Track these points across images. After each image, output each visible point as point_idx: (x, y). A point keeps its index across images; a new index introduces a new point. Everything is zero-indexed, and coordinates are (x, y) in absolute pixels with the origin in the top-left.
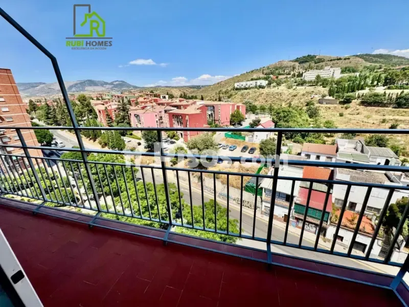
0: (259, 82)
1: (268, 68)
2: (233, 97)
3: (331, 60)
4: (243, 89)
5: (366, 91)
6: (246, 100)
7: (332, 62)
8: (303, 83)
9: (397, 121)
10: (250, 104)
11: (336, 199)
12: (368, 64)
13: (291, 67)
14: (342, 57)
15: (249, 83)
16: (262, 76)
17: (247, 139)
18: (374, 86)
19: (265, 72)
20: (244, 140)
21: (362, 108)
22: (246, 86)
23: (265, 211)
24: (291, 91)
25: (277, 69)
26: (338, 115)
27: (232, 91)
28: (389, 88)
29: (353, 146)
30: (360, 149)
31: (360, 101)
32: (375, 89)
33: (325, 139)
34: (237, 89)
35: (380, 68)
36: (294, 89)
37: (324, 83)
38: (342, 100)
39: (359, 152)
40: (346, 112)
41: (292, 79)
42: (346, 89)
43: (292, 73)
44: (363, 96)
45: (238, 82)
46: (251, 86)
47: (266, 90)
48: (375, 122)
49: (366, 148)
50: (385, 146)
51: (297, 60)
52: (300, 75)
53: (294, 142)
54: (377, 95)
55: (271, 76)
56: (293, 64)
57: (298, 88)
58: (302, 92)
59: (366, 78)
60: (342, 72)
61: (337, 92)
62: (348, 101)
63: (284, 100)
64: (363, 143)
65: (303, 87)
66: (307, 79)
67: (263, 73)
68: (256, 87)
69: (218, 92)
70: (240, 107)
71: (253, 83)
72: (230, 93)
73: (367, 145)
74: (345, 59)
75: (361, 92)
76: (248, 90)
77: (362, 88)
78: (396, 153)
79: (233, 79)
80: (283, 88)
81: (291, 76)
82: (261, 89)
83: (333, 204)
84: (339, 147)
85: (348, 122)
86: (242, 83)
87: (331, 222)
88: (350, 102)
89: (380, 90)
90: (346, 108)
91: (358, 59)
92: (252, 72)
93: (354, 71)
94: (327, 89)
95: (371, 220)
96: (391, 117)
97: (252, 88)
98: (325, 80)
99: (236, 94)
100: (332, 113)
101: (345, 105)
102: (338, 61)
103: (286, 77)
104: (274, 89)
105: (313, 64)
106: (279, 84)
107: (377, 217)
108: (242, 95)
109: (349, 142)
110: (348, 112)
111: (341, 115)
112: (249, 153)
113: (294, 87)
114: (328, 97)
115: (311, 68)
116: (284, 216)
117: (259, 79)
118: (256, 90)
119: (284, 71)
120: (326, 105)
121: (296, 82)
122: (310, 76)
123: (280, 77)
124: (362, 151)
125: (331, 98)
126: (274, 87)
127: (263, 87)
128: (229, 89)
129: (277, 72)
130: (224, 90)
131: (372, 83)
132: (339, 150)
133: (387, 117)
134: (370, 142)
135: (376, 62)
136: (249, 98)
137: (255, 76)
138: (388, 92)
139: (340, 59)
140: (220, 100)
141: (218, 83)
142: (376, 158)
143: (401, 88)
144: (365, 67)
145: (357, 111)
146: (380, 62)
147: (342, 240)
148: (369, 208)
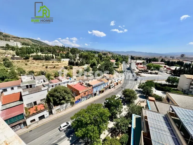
5: (35, 54)
7: (15, 39)
9: (47, 65)
11: (27, 105)
12: (34, 43)
18: (37, 52)
21: (34, 61)
26: (25, 64)
30: (33, 78)
31: (32, 58)
32: (38, 54)
35: (38, 46)
37: (13, 49)
38: (25, 58)
40: (28, 63)
42: (26, 53)
44: (33, 56)
48: (41, 66)
49: (35, 77)
54: (38, 56)
59: (34, 48)
60: (22, 45)
61: (21, 54)
62: (27, 58)
74: (22, 39)
77: (33, 53)
85: (30, 67)
87: (26, 117)
88: (29, 59)
89: (40, 54)
90: (28, 61)
91: (28, 40)
93: (28, 45)
95: (43, 104)
96: (45, 64)
98: (13, 47)
100: (22, 64)
101: (27, 60)
102: (18, 39)
107: (45, 102)
110: (29, 63)
111: (26, 65)
114: (16, 56)
120: (17, 60)
125: (18, 57)
131: (36, 51)
133: (44, 64)
135: (36, 43)
138: (42, 54)
142: (40, 80)
143: (46, 53)
144: (32, 44)
145: (33, 62)
146: (38, 43)
147: (35, 121)
148: (41, 100)
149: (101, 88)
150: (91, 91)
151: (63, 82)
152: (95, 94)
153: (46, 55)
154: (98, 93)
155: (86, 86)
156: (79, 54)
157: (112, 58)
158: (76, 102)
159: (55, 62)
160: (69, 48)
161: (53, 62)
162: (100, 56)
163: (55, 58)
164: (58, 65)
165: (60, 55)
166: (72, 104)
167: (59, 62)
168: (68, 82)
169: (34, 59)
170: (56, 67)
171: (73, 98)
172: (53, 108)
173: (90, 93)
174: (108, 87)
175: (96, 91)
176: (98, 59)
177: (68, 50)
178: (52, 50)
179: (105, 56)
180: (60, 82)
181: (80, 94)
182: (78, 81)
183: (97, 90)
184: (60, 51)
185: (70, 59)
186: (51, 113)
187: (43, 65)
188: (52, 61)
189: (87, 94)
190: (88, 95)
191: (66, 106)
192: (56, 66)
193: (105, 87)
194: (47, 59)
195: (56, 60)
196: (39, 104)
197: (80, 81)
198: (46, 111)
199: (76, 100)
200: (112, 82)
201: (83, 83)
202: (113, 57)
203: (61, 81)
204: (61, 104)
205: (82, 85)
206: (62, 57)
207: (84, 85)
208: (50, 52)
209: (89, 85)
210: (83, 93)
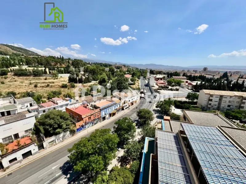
5: (17, 67)
9: (37, 83)
18: (21, 65)
21: (16, 78)
29: (9, 101)
31: (13, 73)
32: (22, 67)
35: (23, 55)
40: (6, 81)
44: (13, 70)
48: (26, 85)
62: (4, 74)
85: (9, 87)
87: (1, 156)
88: (7, 74)
89: (25, 67)
90: (6, 78)
93: (6, 55)
95: (29, 137)
96: (34, 81)
101: (4, 77)
107: (32, 133)
111: (2, 83)
131: (19, 63)
133: (32, 82)
143: (35, 67)
145: (14, 80)
146: (22, 52)
147: (17, 160)
148: (26, 131)
149: (112, 110)
150: (99, 114)
151: (59, 104)
152: (104, 119)
153: (34, 69)
154: (107, 116)
155: (92, 108)
156: (84, 68)
157: (127, 73)
159: (50, 79)
160: (69, 59)
161: (46, 79)
162: (111, 70)
163: (48, 73)
164: (53, 83)
165: (56, 69)
166: (73, 132)
167: (54, 79)
168: (67, 105)
169: (16, 75)
170: (50, 86)
171: (73, 125)
172: (45, 140)
173: (97, 118)
174: (121, 108)
175: (105, 114)
176: (109, 74)
177: (69, 62)
178: (44, 61)
179: (119, 70)
180: (55, 106)
181: (84, 119)
182: (82, 103)
184: (57, 64)
185: (70, 74)
186: (41, 147)
187: (31, 84)
188: (45, 77)
189: (92, 118)
190: (94, 120)
191: (64, 136)
192: (50, 84)
193: (117, 109)
194: (36, 74)
195: (50, 75)
196: (23, 137)
197: (84, 103)
198: (33, 144)
199: (78, 127)
200: (126, 102)
201: (88, 104)
202: (129, 71)
203: (57, 104)
204: (56, 134)
205: (86, 108)
206: (58, 71)
207: (89, 107)
208: (42, 64)
209: (95, 107)
210: (87, 118)
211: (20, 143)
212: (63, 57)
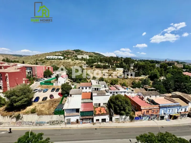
0: (59, 57)
1: (63, 52)
2: (46, 63)
3: (85, 53)
4: (51, 59)
5: (96, 63)
6: (53, 65)
7: (86, 53)
8: (77, 59)
10: (56, 66)
11: (94, 104)
12: (95, 55)
13: (72, 52)
14: (88, 52)
15: (54, 57)
16: (60, 54)
17: (54, 84)
18: (98, 62)
19: (62, 53)
20: (53, 85)
21: (96, 69)
22: (53, 58)
23: (67, 122)
24: (73, 62)
25: (67, 53)
27: (45, 60)
28: (101, 63)
29: (96, 82)
30: (98, 83)
33: (88, 80)
34: (48, 59)
35: (98, 57)
36: (75, 61)
37: (85, 60)
39: (98, 84)
41: (73, 57)
42: (91, 62)
43: (73, 55)
45: (48, 55)
46: (55, 58)
47: (63, 61)
49: (99, 82)
50: (104, 81)
51: (74, 50)
52: (76, 56)
53: (77, 83)
54: (99, 65)
55: (65, 55)
56: (73, 51)
57: (76, 61)
58: (77, 63)
59: (95, 59)
60: (89, 57)
61: (89, 63)
62: (92, 66)
63: (71, 65)
64: (98, 80)
65: (78, 61)
66: (79, 58)
67: (61, 53)
68: (58, 59)
69: (35, 60)
70: (50, 68)
71: (56, 57)
72: (44, 61)
73: (99, 81)
74: (89, 53)
75: (95, 64)
76: (54, 60)
77: (95, 63)
78: (106, 82)
79: (45, 54)
80: (70, 60)
81: (73, 56)
82: (60, 60)
83: (94, 106)
84: (92, 83)
86: (50, 57)
87: (94, 115)
89: (99, 63)
91: (92, 53)
92: (56, 52)
93: (92, 57)
94: (86, 62)
95: (105, 108)
97: (56, 59)
98: (85, 59)
99: (47, 61)
101: (92, 68)
102: (87, 53)
103: (71, 56)
104: (66, 60)
105: (80, 53)
106: (68, 59)
107: (106, 106)
108: (51, 62)
109: (95, 81)
110: (93, 70)
112: (56, 91)
113: (75, 60)
115: (79, 54)
116: (76, 120)
117: (59, 55)
118: (58, 60)
119: (70, 54)
120: (86, 68)
121: (75, 59)
122: (79, 57)
123: (69, 56)
124: (99, 84)
125: (87, 65)
126: (66, 59)
127: (61, 59)
128: (43, 58)
129: (67, 54)
130: (40, 59)
131: (97, 61)
132: (92, 84)
134: (100, 80)
135: (97, 55)
136: (55, 64)
137: (57, 54)
138: (101, 64)
139: (88, 53)
140: (37, 64)
141: (36, 55)
142: (102, 85)
143: (104, 63)
144: (95, 56)
146: (98, 55)
147: (99, 121)
148: (104, 104)
150: (157, 111)
152: (162, 118)
154: (166, 117)
155: (149, 102)
156: (134, 64)
157: (185, 70)
158: (136, 118)
159: (111, 71)
160: (122, 58)
161: (109, 71)
162: (163, 66)
163: (110, 67)
165: (114, 64)
166: (132, 119)
167: (113, 71)
168: (125, 92)
169: (96, 67)
171: (133, 113)
172: (114, 116)
173: (155, 114)
174: (187, 113)
176: (161, 71)
177: (121, 60)
178: (108, 60)
179: (171, 67)
181: (142, 111)
182: (137, 94)
183: (166, 113)
184: (115, 61)
185: (124, 68)
186: (111, 119)
188: (108, 69)
189: (150, 112)
191: (125, 118)
193: (180, 113)
194: (105, 67)
195: (111, 68)
196: (102, 107)
197: (139, 94)
198: (108, 115)
199: (136, 116)
201: (144, 97)
202: (187, 69)
203: (119, 90)
205: (142, 100)
206: (116, 66)
207: (146, 100)
208: (106, 62)
209: (153, 102)
210: (145, 111)
211: (101, 111)
212: (118, 57)
